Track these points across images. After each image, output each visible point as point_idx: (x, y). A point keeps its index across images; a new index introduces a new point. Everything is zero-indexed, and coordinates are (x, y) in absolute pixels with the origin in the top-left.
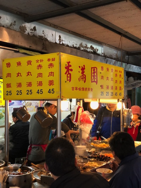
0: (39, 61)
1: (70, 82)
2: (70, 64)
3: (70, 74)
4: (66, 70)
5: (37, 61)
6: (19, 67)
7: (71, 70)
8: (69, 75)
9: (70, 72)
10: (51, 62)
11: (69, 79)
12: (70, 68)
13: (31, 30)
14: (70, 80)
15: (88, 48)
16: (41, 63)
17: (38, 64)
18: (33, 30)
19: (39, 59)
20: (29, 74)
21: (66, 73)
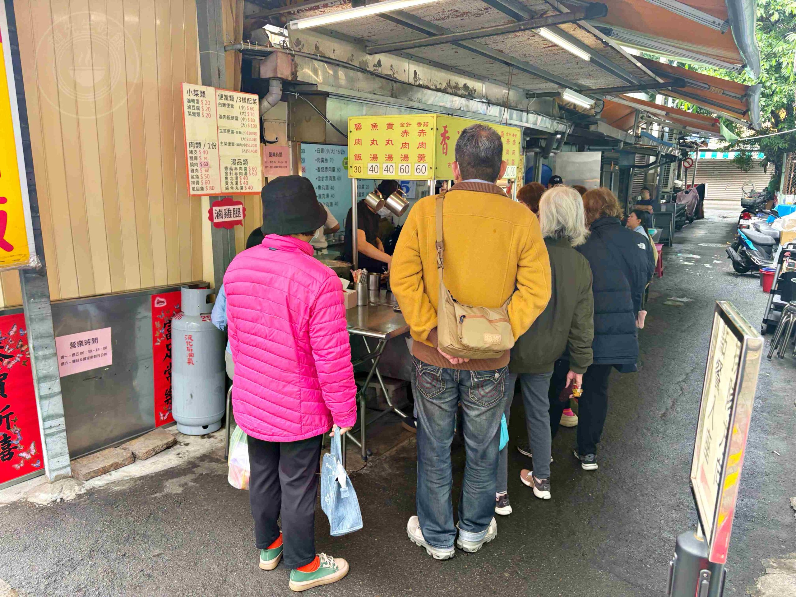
0: (405, 125)
1: (446, 155)
2: (447, 129)
3: (446, 144)
4: (442, 138)
5: (402, 125)
6: (375, 131)
7: (448, 138)
8: (445, 146)
9: (447, 141)
10: (422, 128)
11: (445, 151)
12: (447, 135)
13: (374, 66)
14: (446, 153)
15: (459, 89)
16: (407, 129)
17: (403, 129)
18: (376, 67)
19: (405, 123)
20: (388, 142)
21: (441, 144)
